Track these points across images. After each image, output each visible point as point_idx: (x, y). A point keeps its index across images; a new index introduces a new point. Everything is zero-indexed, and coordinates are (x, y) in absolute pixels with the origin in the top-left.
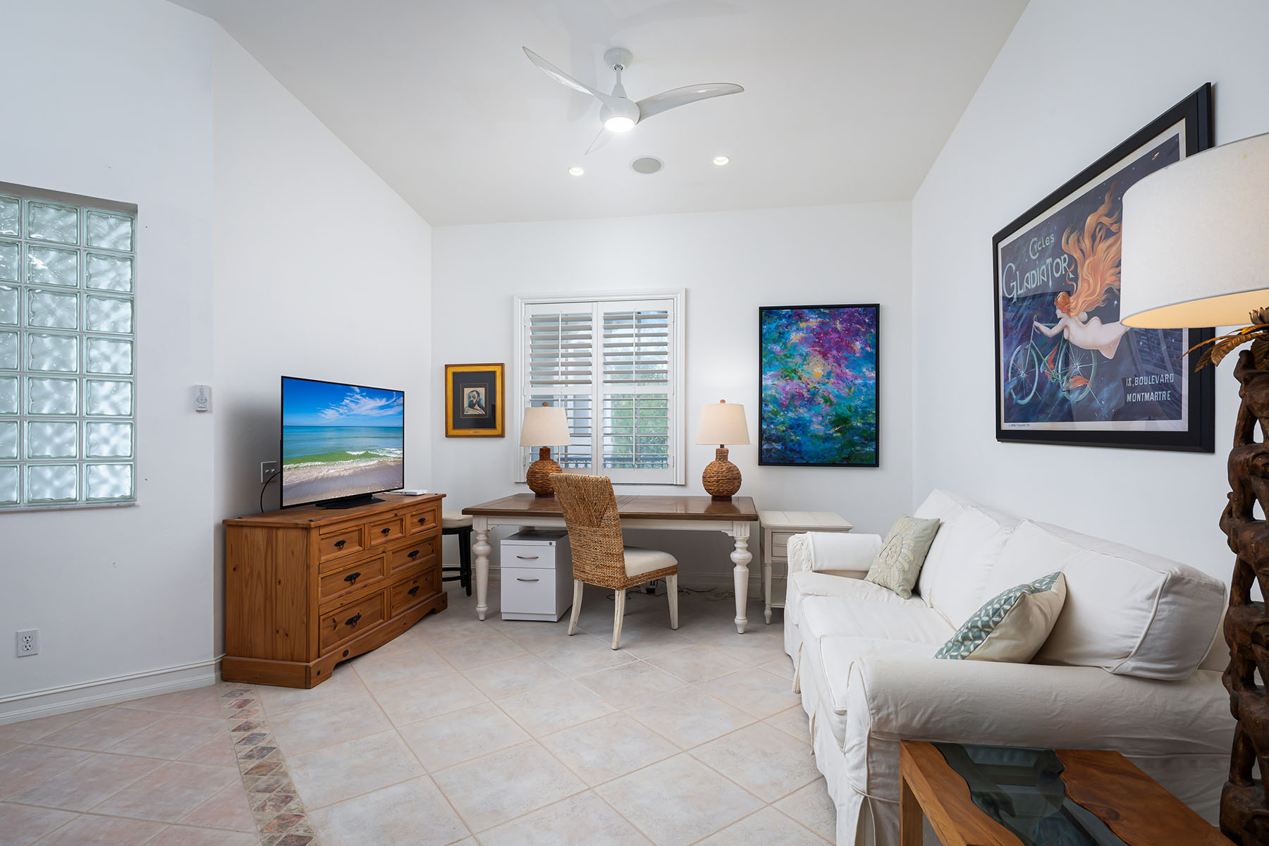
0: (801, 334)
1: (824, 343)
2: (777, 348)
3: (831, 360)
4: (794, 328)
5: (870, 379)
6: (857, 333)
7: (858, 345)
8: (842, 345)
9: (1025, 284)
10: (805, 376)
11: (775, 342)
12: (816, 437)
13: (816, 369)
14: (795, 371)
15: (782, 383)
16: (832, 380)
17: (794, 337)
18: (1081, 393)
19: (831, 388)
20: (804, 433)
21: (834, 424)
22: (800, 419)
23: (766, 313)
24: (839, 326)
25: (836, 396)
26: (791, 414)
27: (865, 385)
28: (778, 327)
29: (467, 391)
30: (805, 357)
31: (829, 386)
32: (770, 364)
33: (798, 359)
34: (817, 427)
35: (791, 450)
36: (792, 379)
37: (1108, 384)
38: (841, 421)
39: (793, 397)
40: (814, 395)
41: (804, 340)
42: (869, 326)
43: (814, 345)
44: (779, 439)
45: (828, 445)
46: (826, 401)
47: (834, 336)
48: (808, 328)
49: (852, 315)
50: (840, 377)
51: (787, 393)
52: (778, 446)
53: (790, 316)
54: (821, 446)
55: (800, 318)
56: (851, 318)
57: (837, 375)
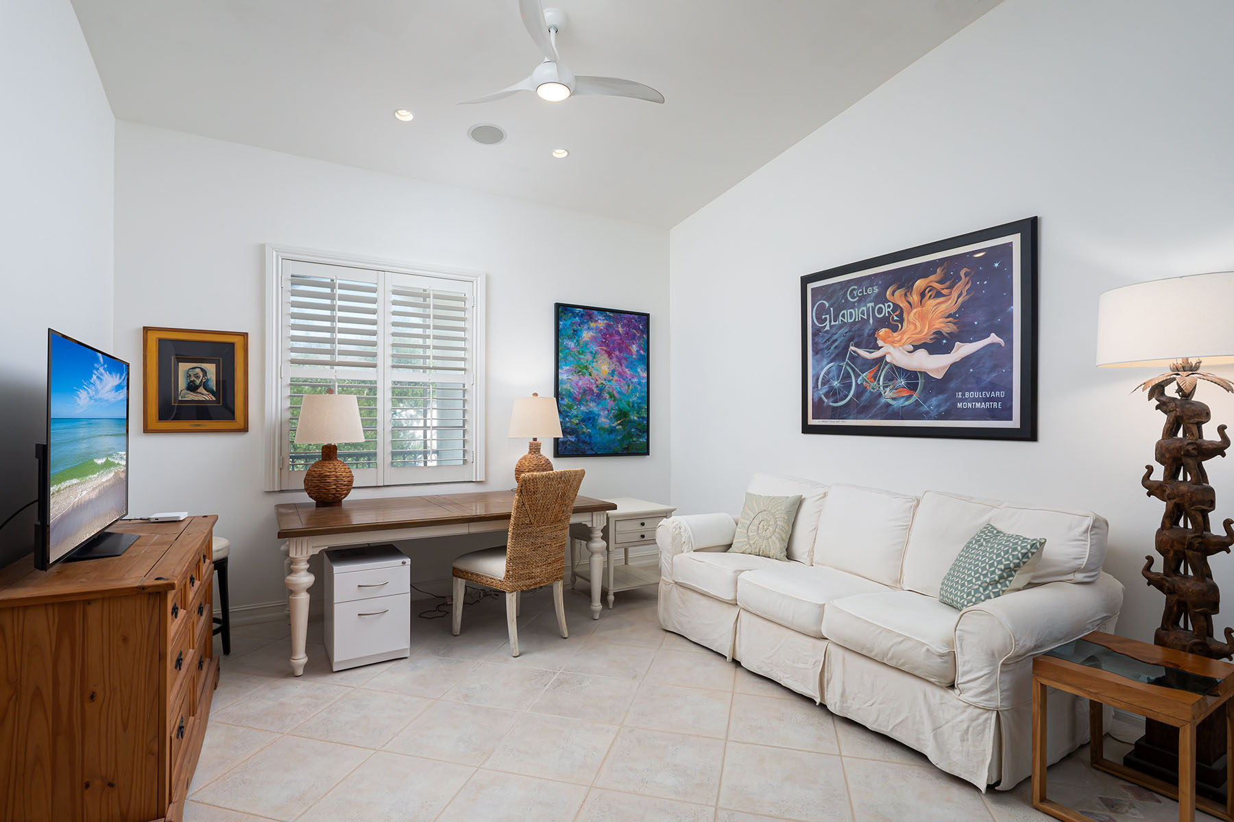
0: (591, 334)
1: (609, 343)
2: (572, 344)
3: (615, 359)
4: (586, 327)
5: (643, 378)
6: (633, 338)
8: (623, 348)
9: (840, 318)
10: (594, 373)
11: (570, 338)
12: (602, 429)
13: (603, 367)
14: (586, 368)
15: (575, 378)
16: (616, 378)
17: (586, 335)
18: (906, 400)
19: (615, 385)
20: (594, 426)
21: (617, 417)
22: (591, 412)
23: (561, 310)
24: (621, 330)
25: (619, 393)
26: (583, 408)
27: (640, 384)
28: (572, 324)
29: (183, 367)
30: (594, 355)
31: (613, 383)
32: (565, 358)
33: (589, 357)
34: (604, 421)
35: (584, 442)
36: (584, 375)
37: (936, 396)
38: (622, 415)
39: (585, 391)
40: (601, 390)
41: (593, 339)
42: (643, 332)
43: (602, 344)
44: (574, 431)
45: (612, 436)
46: (611, 397)
47: (617, 337)
48: (597, 328)
49: (630, 321)
50: (621, 375)
51: (580, 388)
52: (572, 438)
53: (582, 315)
54: (607, 438)
55: (591, 318)
56: (628, 325)
57: (620, 373)
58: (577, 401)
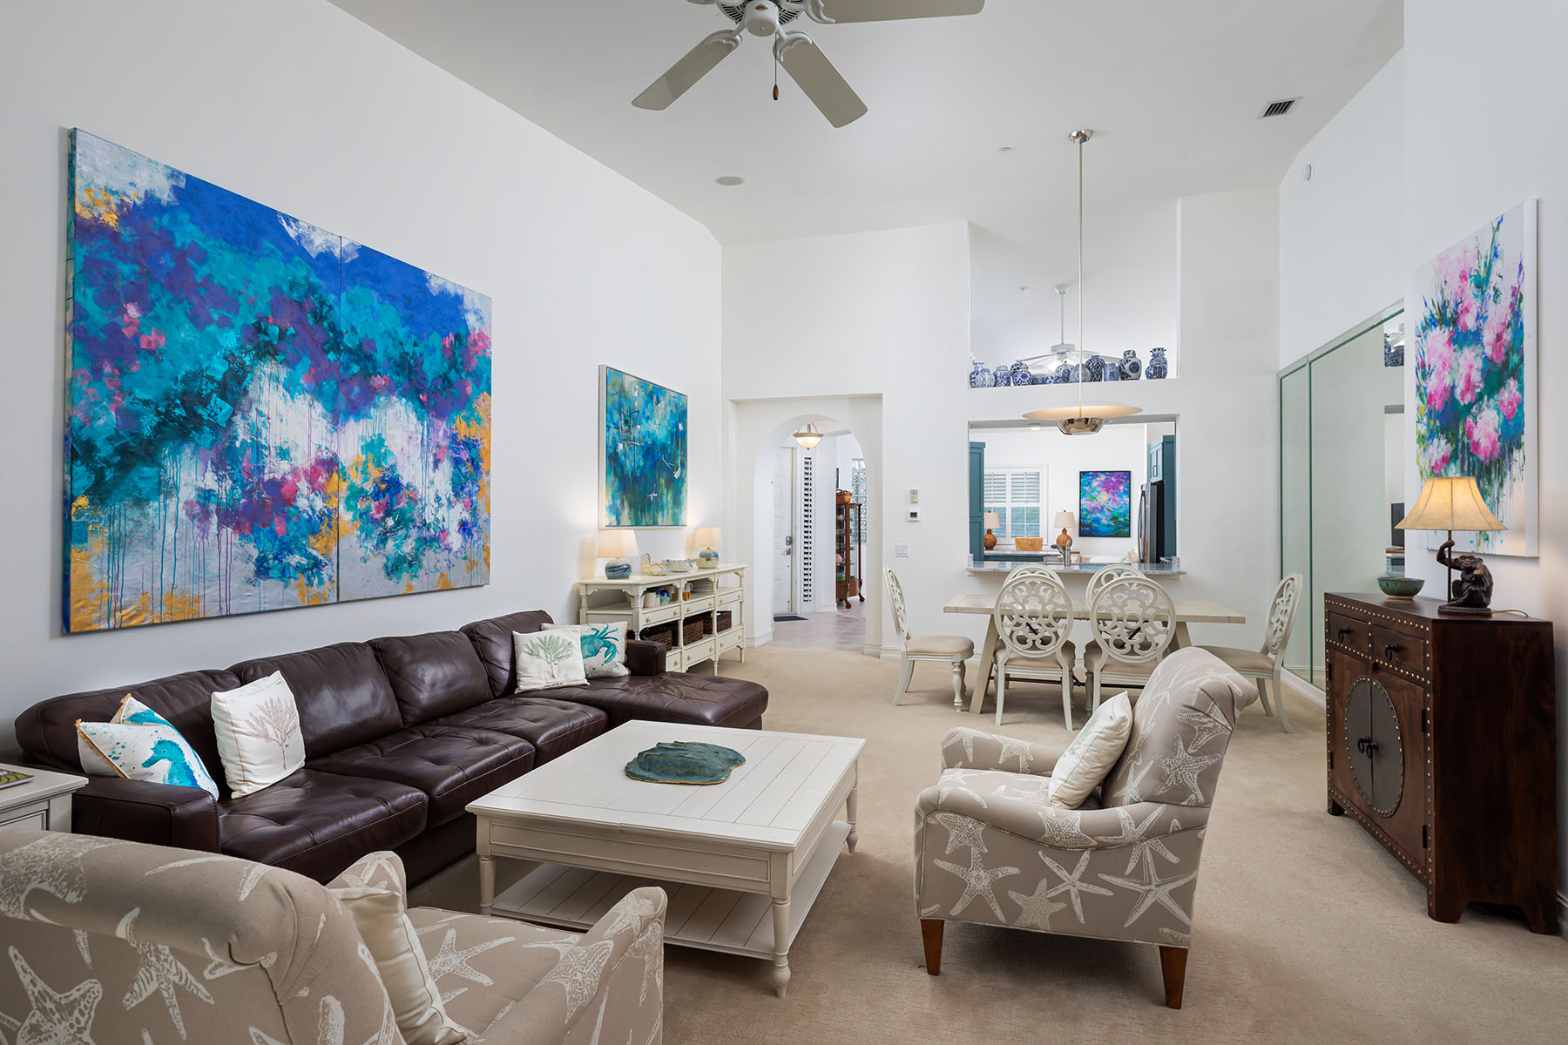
0: (1097, 483)
1: (1107, 486)
2: (1087, 488)
3: (1110, 494)
4: (1094, 480)
5: (1127, 501)
6: (1121, 482)
7: (1122, 488)
8: (1115, 487)
10: (1099, 500)
11: (1086, 486)
12: (1104, 525)
13: (1104, 498)
14: (1095, 498)
15: (1089, 503)
16: (1111, 502)
17: (1095, 484)
19: (1110, 505)
20: (1099, 524)
21: (1112, 520)
22: (1097, 518)
23: (1083, 474)
24: (1113, 479)
25: (1112, 509)
26: (1093, 516)
27: (1125, 504)
28: (1087, 480)
30: (1099, 492)
32: (1084, 495)
33: (1096, 493)
34: (1104, 521)
35: (1093, 530)
36: (1093, 501)
38: (1114, 519)
39: (1094, 509)
40: (1103, 508)
41: (1099, 485)
42: (1127, 480)
43: (1103, 487)
44: (1089, 526)
45: (1109, 528)
47: (1111, 483)
48: (1101, 480)
49: (1119, 475)
50: (1114, 501)
51: (1091, 507)
52: (1087, 529)
53: (1093, 475)
54: (1106, 529)
55: (1097, 476)
56: (1118, 477)
58: (1090, 513)
